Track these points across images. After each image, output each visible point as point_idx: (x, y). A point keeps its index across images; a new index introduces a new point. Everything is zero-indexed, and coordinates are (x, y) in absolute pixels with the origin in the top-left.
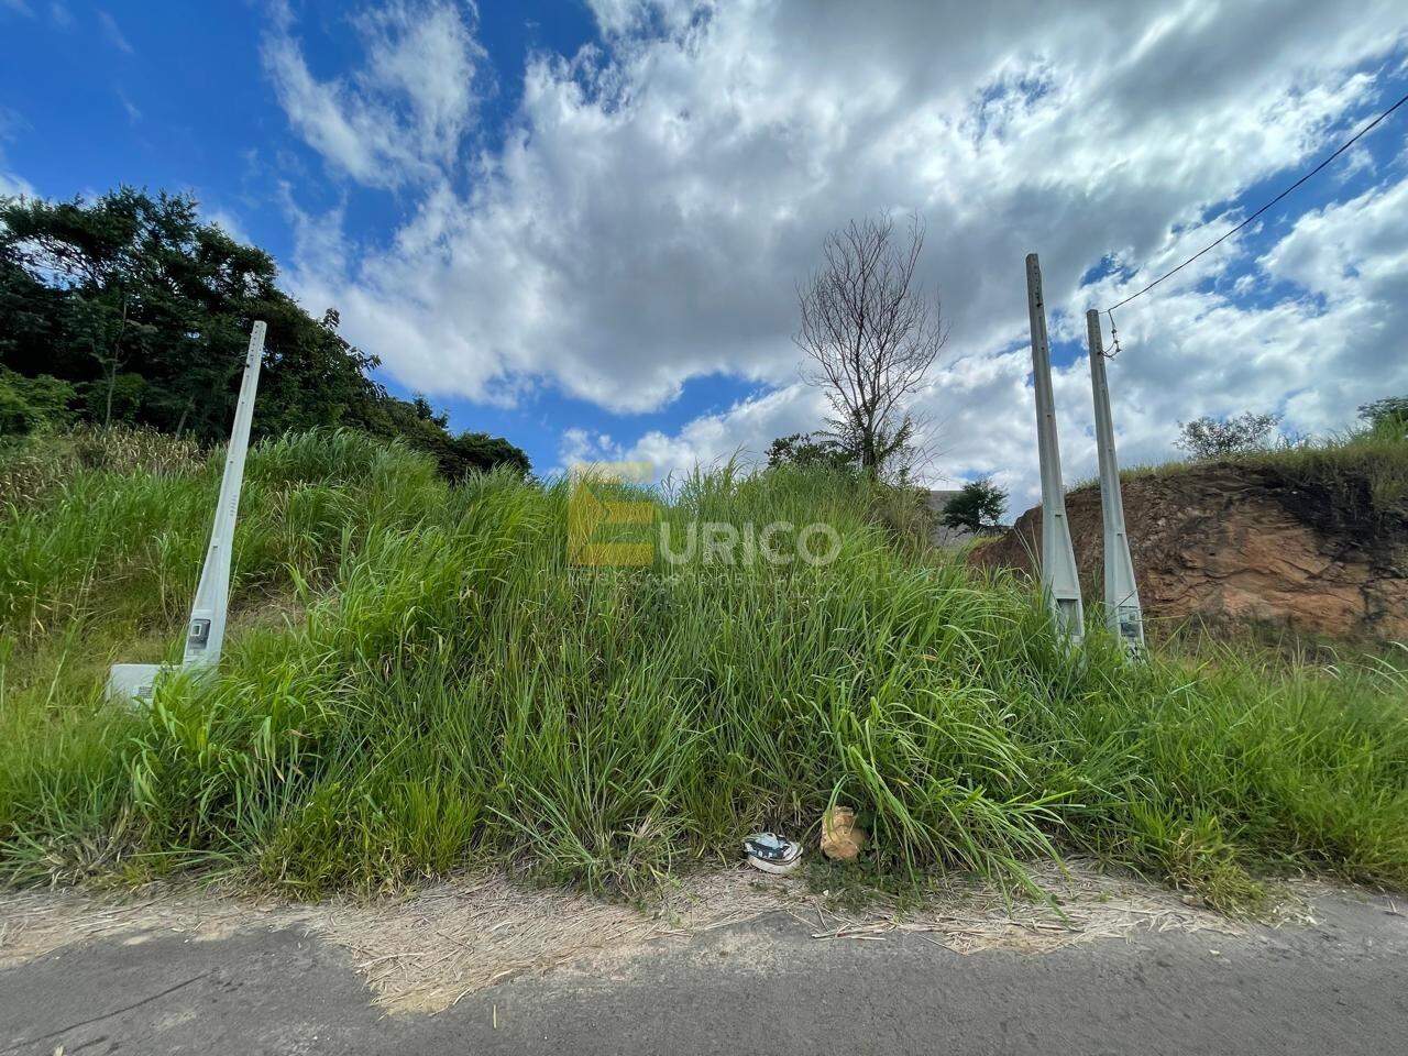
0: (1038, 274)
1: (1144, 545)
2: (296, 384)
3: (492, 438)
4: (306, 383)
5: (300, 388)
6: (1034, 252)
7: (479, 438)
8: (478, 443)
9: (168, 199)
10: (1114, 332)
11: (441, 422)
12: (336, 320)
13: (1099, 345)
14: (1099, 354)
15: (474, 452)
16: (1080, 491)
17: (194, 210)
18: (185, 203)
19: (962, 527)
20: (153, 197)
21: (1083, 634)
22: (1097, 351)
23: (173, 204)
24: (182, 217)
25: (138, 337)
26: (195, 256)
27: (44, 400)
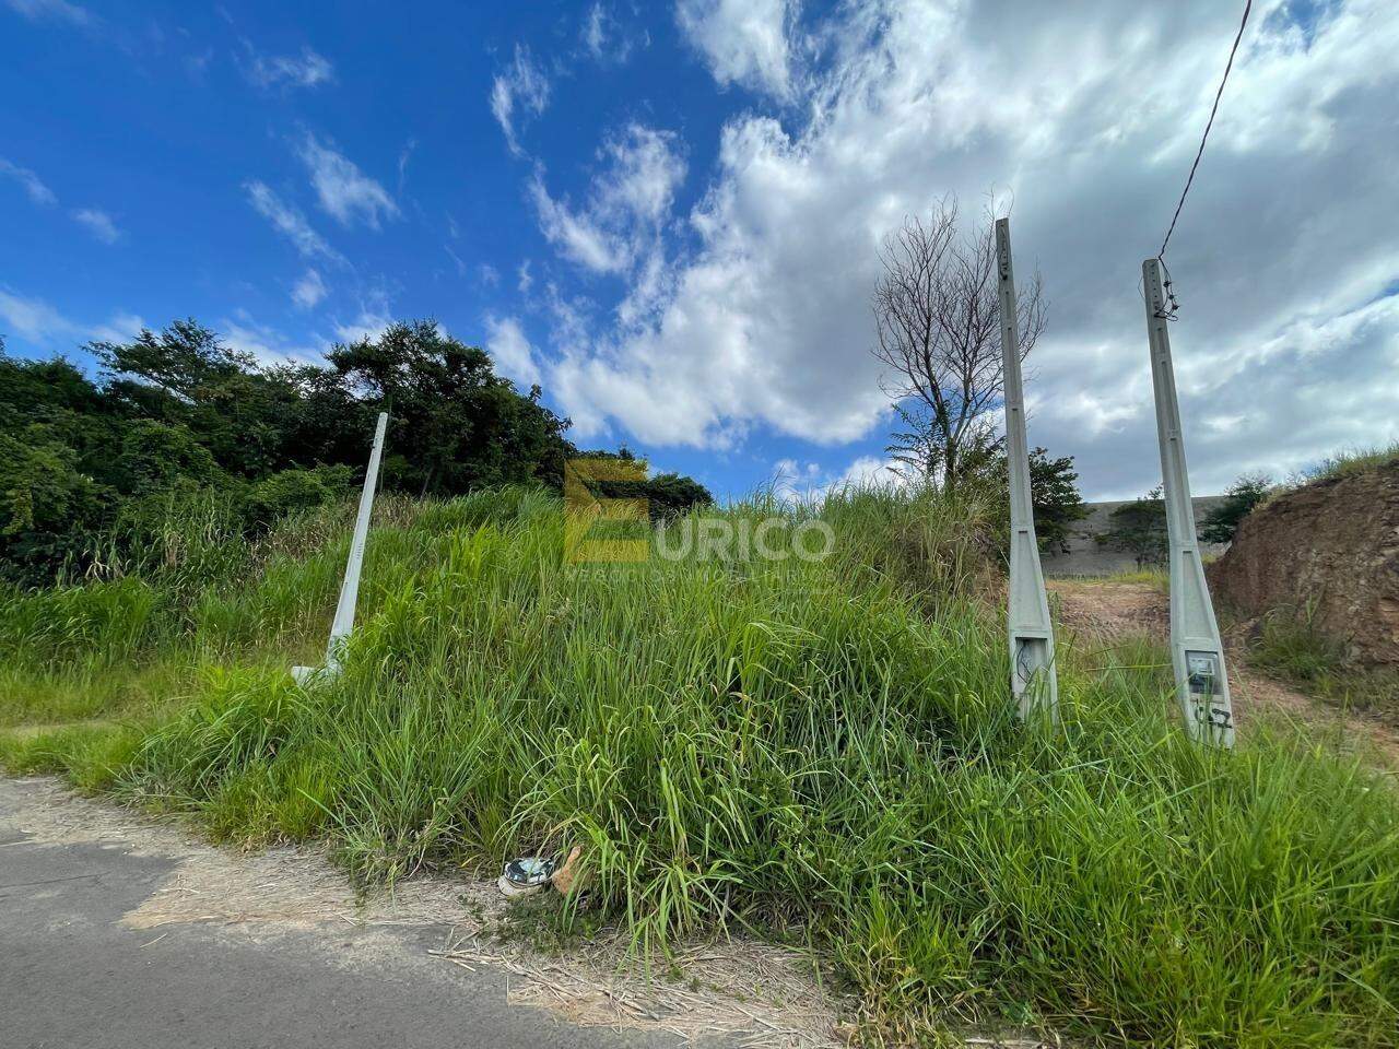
1: (1373, 564)
2: (499, 450)
3: (679, 477)
4: (509, 448)
7: (671, 478)
8: (666, 483)
9: (419, 325)
10: (1167, 284)
12: (539, 393)
13: (1159, 305)
14: (1157, 316)
15: (662, 492)
17: (436, 329)
18: (429, 325)
20: (412, 327)
22: (1155, 311)
23: (422, 328)
24: (429, 336)
25: (397, 429)
26: (444, 362)
27: (336, 481)
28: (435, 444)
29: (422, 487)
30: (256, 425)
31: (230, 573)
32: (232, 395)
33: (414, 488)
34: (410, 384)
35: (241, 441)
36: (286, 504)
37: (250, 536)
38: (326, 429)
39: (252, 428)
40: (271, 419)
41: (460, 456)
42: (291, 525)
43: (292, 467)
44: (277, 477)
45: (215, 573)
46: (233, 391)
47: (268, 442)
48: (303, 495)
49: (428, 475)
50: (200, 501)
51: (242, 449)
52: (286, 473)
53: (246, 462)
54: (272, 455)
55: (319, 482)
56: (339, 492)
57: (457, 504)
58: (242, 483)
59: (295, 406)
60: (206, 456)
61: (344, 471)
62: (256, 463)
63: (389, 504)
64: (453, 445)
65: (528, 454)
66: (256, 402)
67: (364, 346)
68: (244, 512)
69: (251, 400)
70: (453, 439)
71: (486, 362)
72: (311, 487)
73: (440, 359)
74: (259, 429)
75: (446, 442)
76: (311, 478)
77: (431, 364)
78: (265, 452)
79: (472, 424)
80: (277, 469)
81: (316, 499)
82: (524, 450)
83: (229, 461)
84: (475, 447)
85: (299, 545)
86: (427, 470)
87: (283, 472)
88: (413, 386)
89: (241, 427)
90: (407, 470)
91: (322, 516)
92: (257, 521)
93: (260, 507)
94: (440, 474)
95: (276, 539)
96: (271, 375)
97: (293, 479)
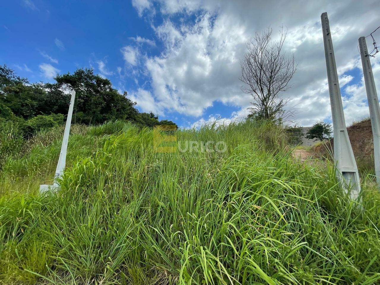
0: (328, 21)
3: (168, 121)
4: (118, 110)
5: (116, 111)
6: (324, 12)
8: (165, 122)
9: (87, 70)
10: (374, 43)
11: (157, 118)
12: (126, 94)
13: (366, 52)
14: (366, 56)
16: (363, 122)
17: (93, 72)
18: (91, 70)
19: (315, 138)
20: (84, 70)
21: (360, 189)
22: (365, 55)
23: (88, 71)
24: (91, 74)
25: (80, 103)
26: (95, 83)
27: (58, 119)
28: (93, 108)
29: (89, 122)
30: (28, 100)
31: (17, 150)
32: (18, 90)
33: (86, 122)
34: (84, 89)
35: (22, 106)
36: (39, 127)
37: (26, 138)
38: (55, 102)
39: (26, 101)
40: (33, 99)
41: (102, 112)
42: (42, 134)
43: (41, 114)
44: (35, 117)
45: (12, 150)
46: (19, 89)
47: (32, 106)
48: (46, 124)
49: (91, 118)
50: (5, 125)
51: (23, 108)
52: (40, 116)
53: (24, 113)
54: (34, 111)
55: (52, 120)
56: (59, 123)
57: (102, 127)
58: (22, 119)
59: (43, 96)
60: (8, 110)
61: (61, 116)
62: (28, 113)
63: (77, 127)
64: (99, 109)
65: (124, 112)
66: (28, 93)
67: (68, 75)
68: (23, 129)
69: (26, 93)
70: (99, 107)
71: (109, 84)
72: (49, 121)
73: (94, 82)
74: (29, 101)
75: (97, 108)
76: (49, 118)
77: (91, 83)
78: (32, 109)
79: (105, 103)
80: (36, 115)
81: (51, 125)
82: (122, 111)
83: (17, 112)
84: (107, 109)
85: (45, 141)
86: (91, 117)
87: (38, 116)
88: (85, 90)
89: (22, 101)
90: (84, 117)
91: (53, 131)
92: (29, 133)
93: (29, 127)
94: (95, 118)
95: (36, 138)
96: (34, 86)
97: (42, 118)
